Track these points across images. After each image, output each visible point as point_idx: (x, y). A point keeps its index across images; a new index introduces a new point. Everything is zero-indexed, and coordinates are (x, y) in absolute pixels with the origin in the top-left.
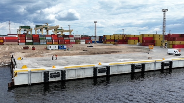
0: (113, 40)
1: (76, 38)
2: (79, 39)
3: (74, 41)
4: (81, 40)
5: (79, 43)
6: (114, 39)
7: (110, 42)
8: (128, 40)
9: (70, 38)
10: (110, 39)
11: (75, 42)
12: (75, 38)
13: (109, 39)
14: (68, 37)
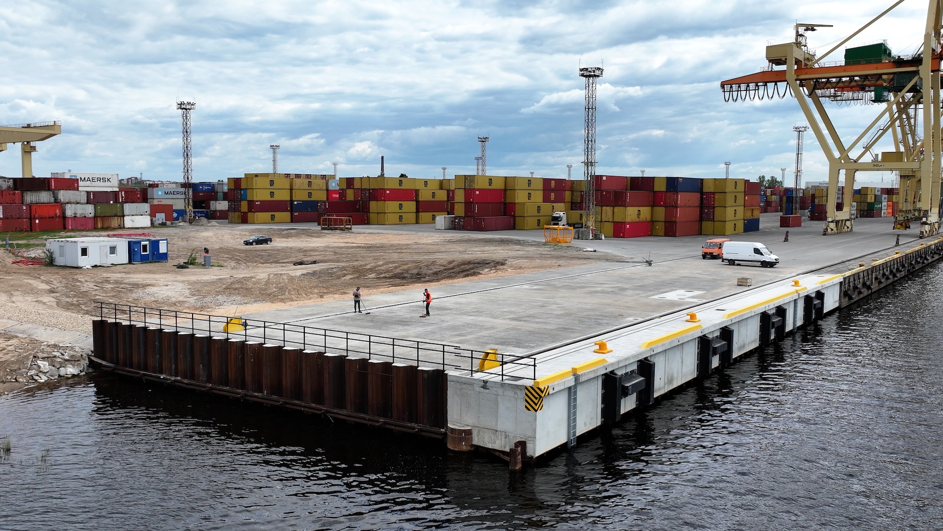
0: (286, 201)
1: (94, 193)
2: (116, 201)
3: (89, 210)
4: (128, 208)
5: (115, 222)
6: (288, 198)
7: (268, 215)
8: (373, 204)
9: (63, 195)
10: (268, 198)
11: (95, 217)
12: (88, 193)
13: (266, 197)
14: (49, 189)
